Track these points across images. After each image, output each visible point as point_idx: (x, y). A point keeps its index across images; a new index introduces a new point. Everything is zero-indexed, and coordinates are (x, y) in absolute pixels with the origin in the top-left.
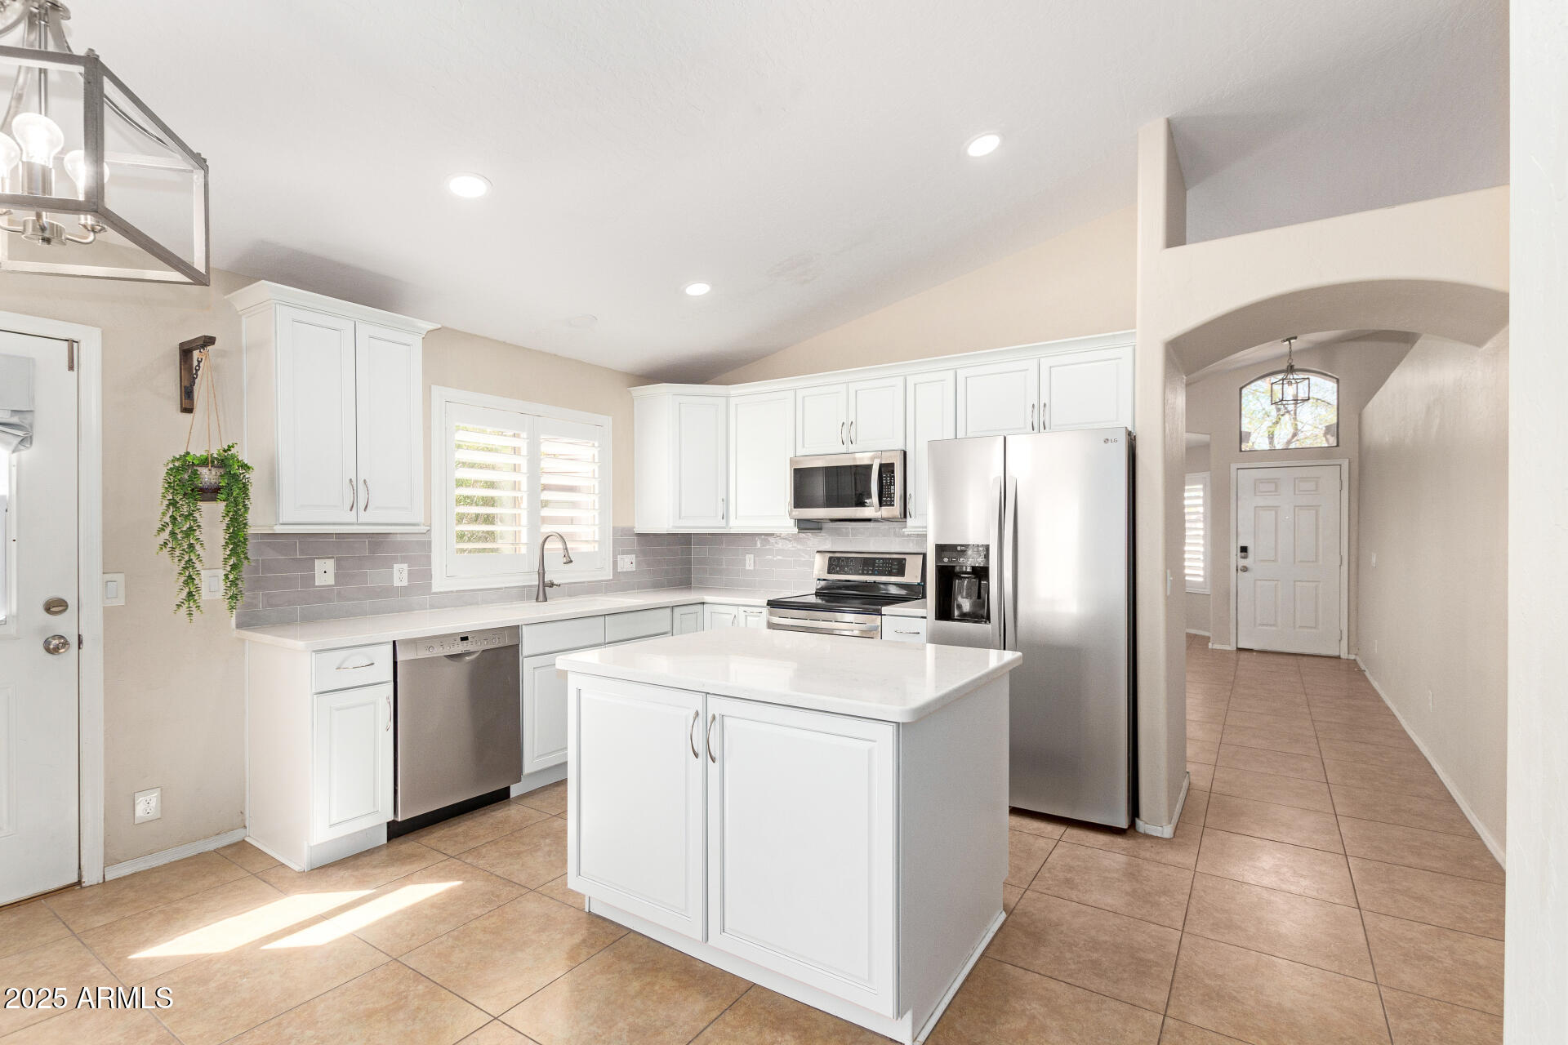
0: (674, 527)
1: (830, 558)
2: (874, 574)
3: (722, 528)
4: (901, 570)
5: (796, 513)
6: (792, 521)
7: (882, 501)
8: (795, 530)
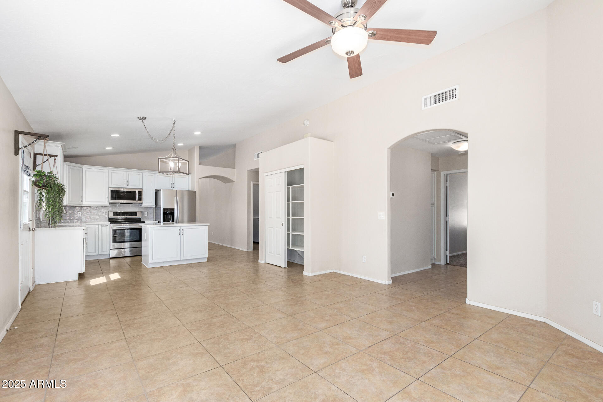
1: (114, 213)
2: (128, 216)
3: (81, 204)
4: (136, 215)
5: (111, 201)
6: (108, 203)
7: (138, 199)
8: (109, 205)
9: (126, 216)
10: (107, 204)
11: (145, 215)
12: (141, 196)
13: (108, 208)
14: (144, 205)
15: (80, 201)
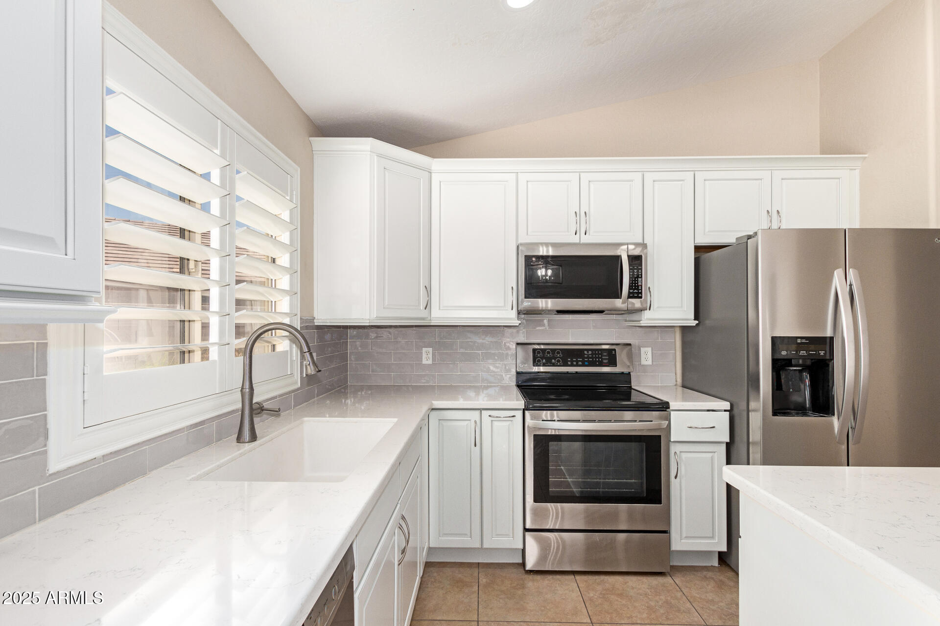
0: (378, 318)
1: (534, 350)
2: (583, 365)
3: (423, 319)
4: (613, 362)
5: (528, 303)
6: (513, 314)
7: (629, 293)
8: (517, 322)
9: (577, 365)
10: (510, 316)
11: (644, 362)
12: (639, 276)
13: (514, 330)
14: (647, 318)
15: (422, 307)
